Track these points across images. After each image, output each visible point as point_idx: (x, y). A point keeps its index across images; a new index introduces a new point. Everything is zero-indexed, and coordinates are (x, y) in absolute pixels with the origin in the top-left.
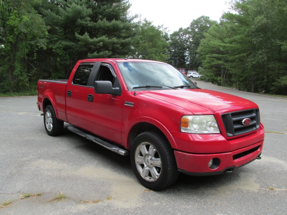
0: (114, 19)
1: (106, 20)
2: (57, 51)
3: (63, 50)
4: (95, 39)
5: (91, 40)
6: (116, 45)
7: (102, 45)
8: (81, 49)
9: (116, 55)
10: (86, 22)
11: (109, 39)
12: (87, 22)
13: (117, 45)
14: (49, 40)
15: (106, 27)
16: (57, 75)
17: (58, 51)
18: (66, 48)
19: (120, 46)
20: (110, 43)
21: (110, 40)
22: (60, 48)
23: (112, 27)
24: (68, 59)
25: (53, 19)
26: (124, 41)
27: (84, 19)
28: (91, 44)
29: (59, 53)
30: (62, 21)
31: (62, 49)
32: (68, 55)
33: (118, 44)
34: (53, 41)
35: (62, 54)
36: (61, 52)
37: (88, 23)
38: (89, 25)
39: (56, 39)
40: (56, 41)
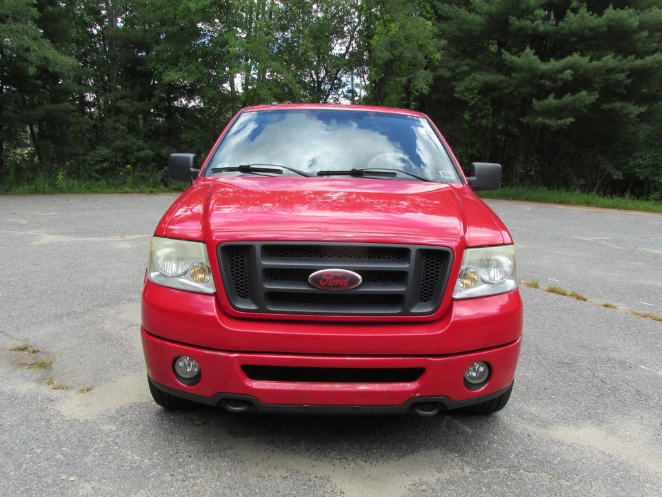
0: (611, 6)
1: (588, 11)
2: (465, 96)
3: (479, 93)
4: (553, 64)
5: (543, 67)
6: (613, 77)
7: (571, 78)
8: (518, 89)
9: (614, 102)
10: (533, 21)
11: (591, 60)
12: (536, 23)
13: (618, 75)
14: (453, 71)
15: (587, 31)
16: (467, 152)
17: (468, 97)
18: (486, 89)
19: (628, 77)
20: (597, 71)
21: (595, 63)
22: (472, 90)
23: (606, 28)
24: (489, 115)
25: (461, 24)
26: (639, 62)
27: (530, 16)
28: (544, 75)
29: (469, 102)
30: (483, 25)
31: (476, 92)
32: (491, 105)
33: (623, 71)
34: (459, 74)
35: (476, 103)
36: (473, 98)
37: (537, 25)
38: (541, 29)
39: (465, 68)
40: (467, 74)
